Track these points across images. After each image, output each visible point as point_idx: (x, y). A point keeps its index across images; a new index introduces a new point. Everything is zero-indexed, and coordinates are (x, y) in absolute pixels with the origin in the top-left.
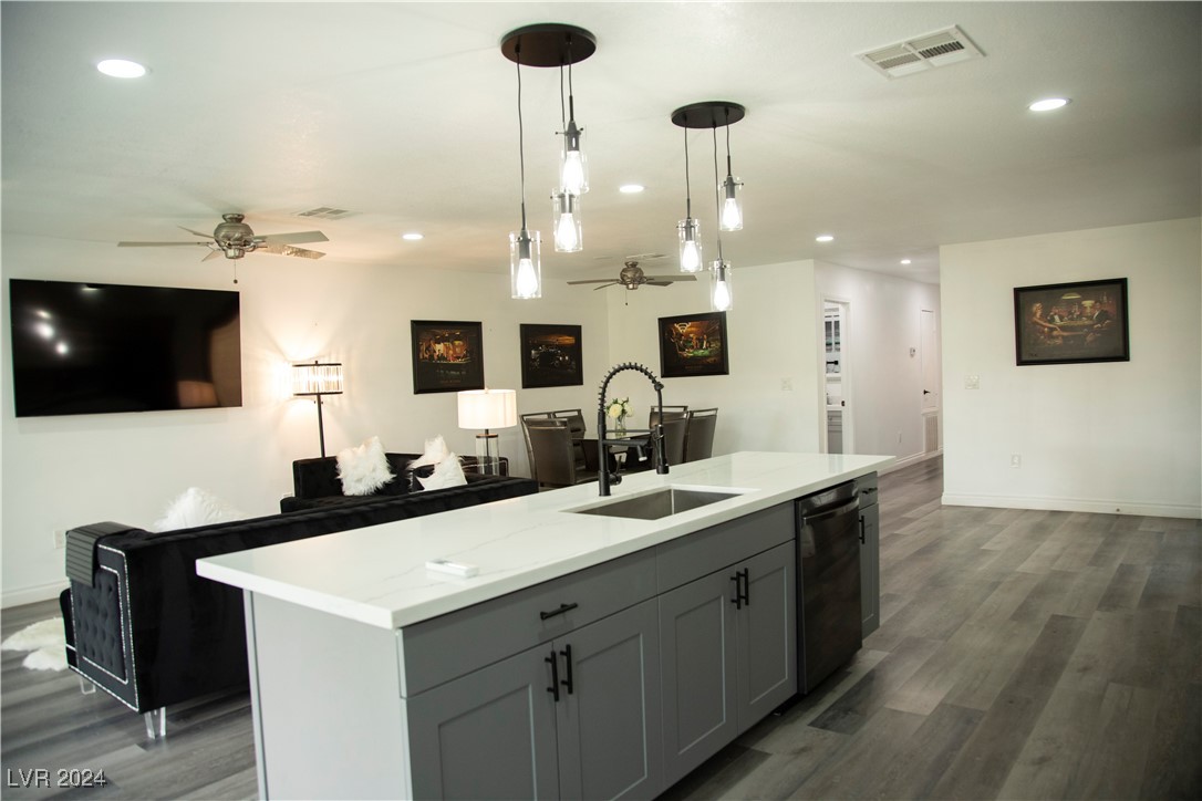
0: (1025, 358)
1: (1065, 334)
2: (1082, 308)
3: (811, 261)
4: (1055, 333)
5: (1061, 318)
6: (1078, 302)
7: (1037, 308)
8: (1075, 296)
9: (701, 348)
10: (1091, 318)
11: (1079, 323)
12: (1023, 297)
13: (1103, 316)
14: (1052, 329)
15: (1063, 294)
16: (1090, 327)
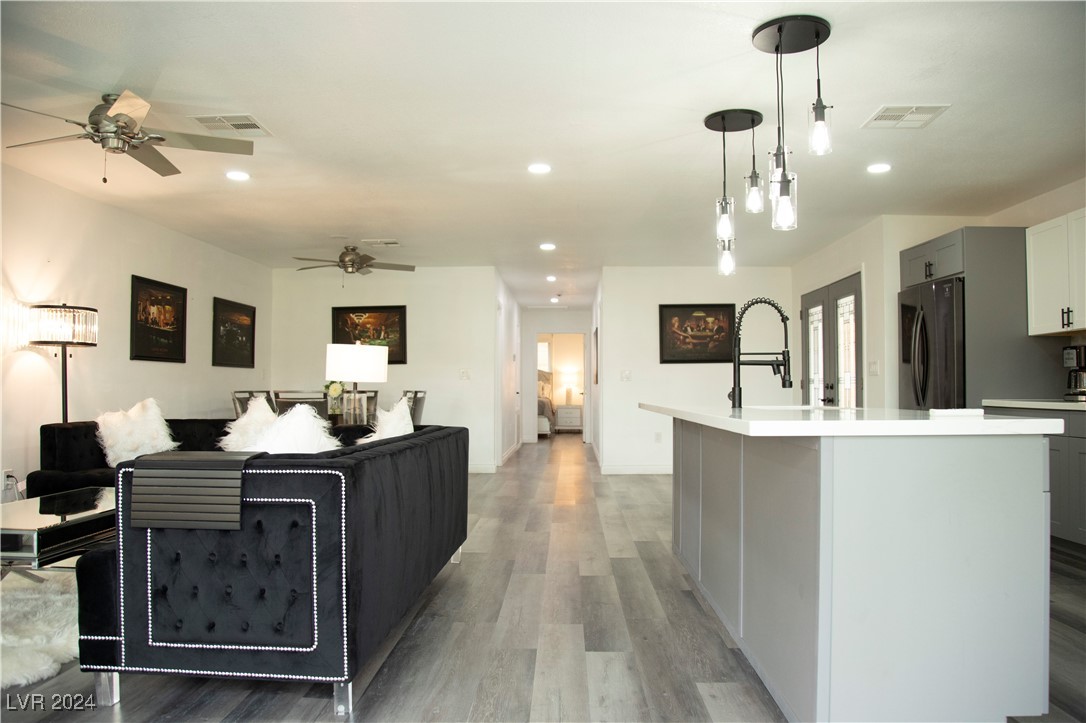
0: (665, 358)
1: (695, 341)
2: (706, 323)
3: (493, 267)
4: (687, 340)
6: (704, 318)
7: (675, 321)
9: (378, 338)
10: (711, 330)
11: (704, 334)
12: (666, 311)
13: (720, 329)
14: (686, 337)
15: (693, 312)
16: (711, 337)
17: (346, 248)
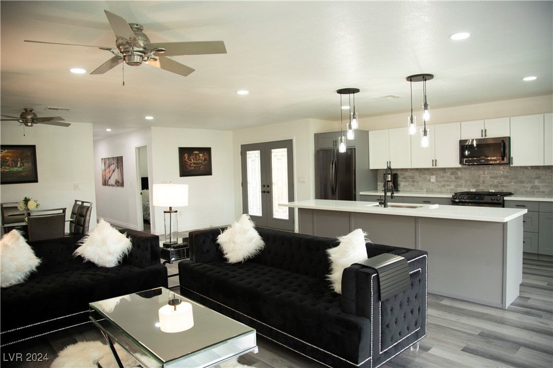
0: (182, 174)
1: (195, 165)
3: (92, 124)
4: (192, 165)
5: (193, 160)
7: (186, 156)
8: (197, 152)
10: (201, 160)
12: (183, 151)
13: (205, 159)
14: (191, 164)
15: (193, 151)
16: (201, 163)
17: (25, 109)
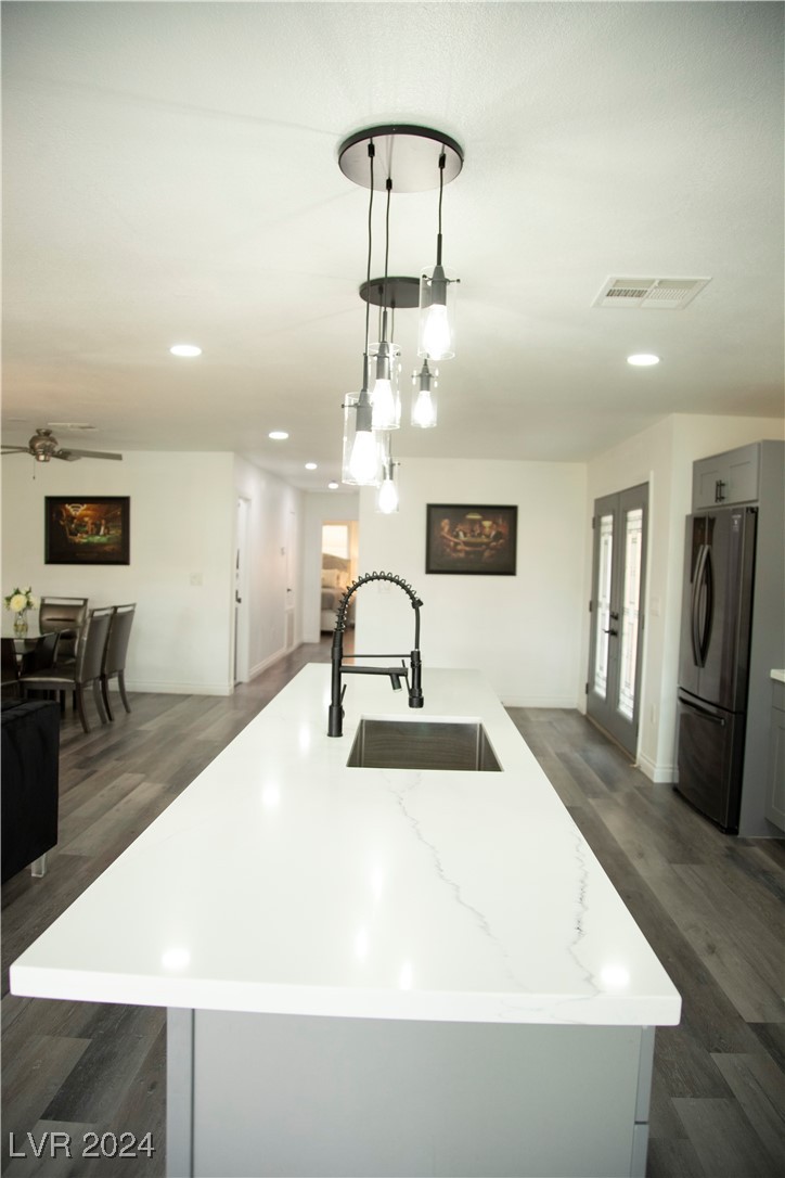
0: (433, 567)
1: (467, 549)
2: (482, 527)
3: (231, 454)
4: (459, 547)
5: (465, 535)
6: (479, 522)
7: (445, 524)
8: (476, 517)
9: (98, 533)
10: (488, 536)
11: (479, 540)
12: (435, 511)
13: (498, 536)
14: (456, 544)
15: (468, 513)
16: (487, 544)
17: (38, 431)
